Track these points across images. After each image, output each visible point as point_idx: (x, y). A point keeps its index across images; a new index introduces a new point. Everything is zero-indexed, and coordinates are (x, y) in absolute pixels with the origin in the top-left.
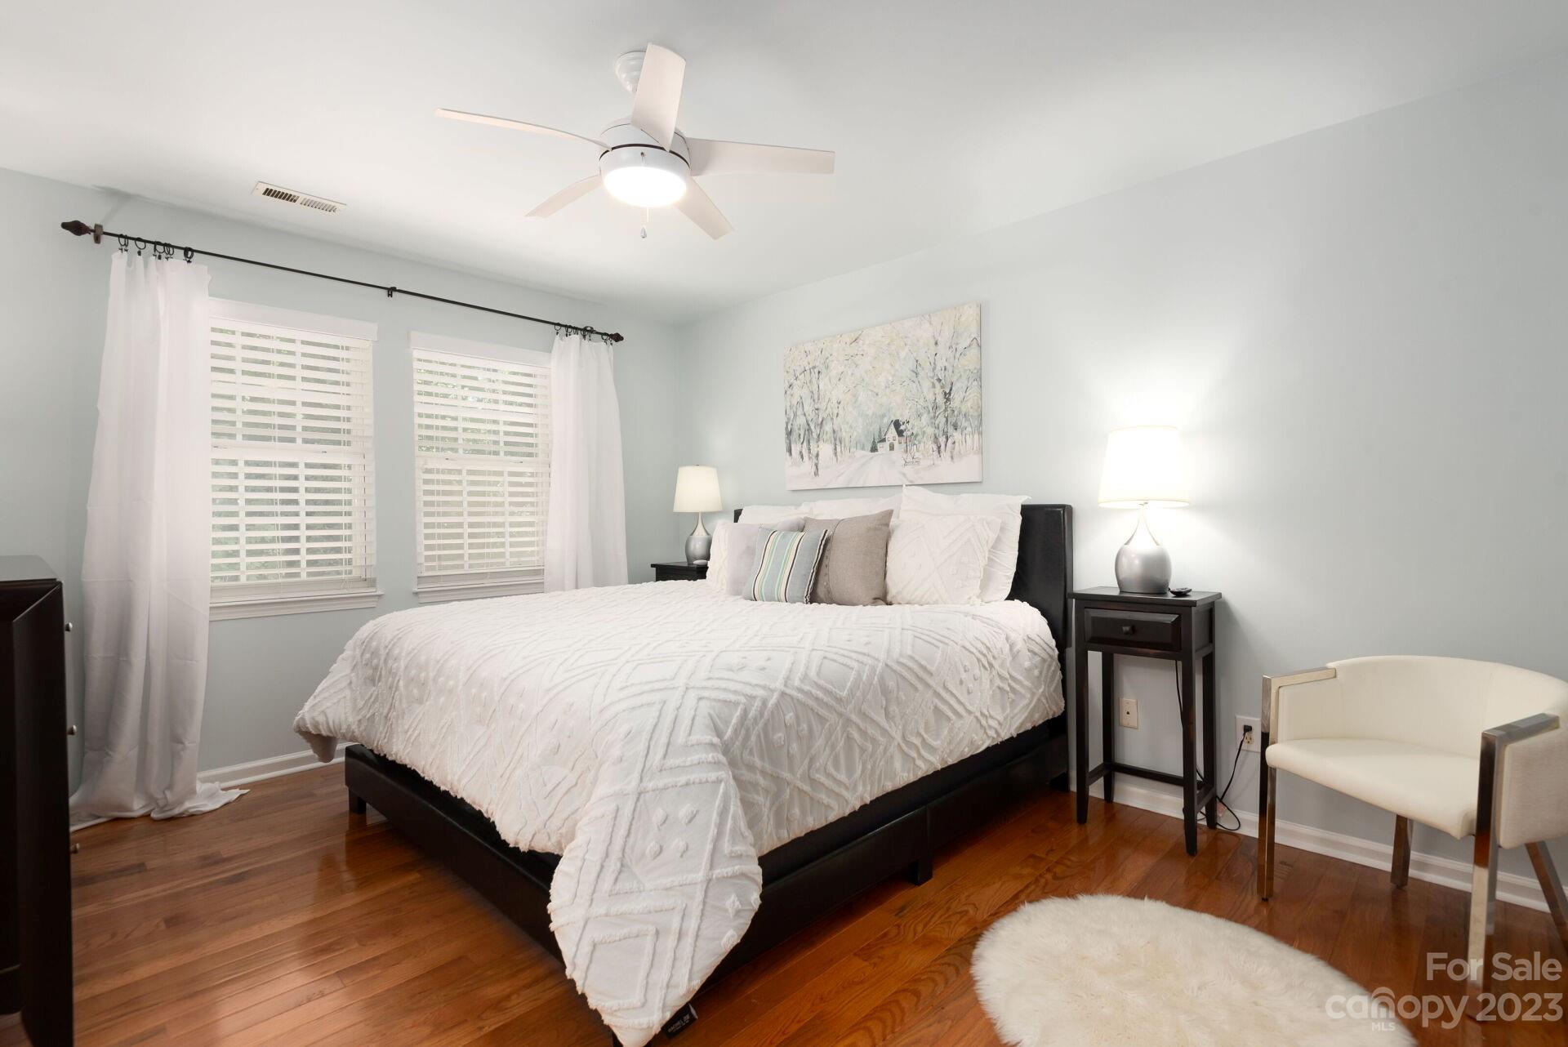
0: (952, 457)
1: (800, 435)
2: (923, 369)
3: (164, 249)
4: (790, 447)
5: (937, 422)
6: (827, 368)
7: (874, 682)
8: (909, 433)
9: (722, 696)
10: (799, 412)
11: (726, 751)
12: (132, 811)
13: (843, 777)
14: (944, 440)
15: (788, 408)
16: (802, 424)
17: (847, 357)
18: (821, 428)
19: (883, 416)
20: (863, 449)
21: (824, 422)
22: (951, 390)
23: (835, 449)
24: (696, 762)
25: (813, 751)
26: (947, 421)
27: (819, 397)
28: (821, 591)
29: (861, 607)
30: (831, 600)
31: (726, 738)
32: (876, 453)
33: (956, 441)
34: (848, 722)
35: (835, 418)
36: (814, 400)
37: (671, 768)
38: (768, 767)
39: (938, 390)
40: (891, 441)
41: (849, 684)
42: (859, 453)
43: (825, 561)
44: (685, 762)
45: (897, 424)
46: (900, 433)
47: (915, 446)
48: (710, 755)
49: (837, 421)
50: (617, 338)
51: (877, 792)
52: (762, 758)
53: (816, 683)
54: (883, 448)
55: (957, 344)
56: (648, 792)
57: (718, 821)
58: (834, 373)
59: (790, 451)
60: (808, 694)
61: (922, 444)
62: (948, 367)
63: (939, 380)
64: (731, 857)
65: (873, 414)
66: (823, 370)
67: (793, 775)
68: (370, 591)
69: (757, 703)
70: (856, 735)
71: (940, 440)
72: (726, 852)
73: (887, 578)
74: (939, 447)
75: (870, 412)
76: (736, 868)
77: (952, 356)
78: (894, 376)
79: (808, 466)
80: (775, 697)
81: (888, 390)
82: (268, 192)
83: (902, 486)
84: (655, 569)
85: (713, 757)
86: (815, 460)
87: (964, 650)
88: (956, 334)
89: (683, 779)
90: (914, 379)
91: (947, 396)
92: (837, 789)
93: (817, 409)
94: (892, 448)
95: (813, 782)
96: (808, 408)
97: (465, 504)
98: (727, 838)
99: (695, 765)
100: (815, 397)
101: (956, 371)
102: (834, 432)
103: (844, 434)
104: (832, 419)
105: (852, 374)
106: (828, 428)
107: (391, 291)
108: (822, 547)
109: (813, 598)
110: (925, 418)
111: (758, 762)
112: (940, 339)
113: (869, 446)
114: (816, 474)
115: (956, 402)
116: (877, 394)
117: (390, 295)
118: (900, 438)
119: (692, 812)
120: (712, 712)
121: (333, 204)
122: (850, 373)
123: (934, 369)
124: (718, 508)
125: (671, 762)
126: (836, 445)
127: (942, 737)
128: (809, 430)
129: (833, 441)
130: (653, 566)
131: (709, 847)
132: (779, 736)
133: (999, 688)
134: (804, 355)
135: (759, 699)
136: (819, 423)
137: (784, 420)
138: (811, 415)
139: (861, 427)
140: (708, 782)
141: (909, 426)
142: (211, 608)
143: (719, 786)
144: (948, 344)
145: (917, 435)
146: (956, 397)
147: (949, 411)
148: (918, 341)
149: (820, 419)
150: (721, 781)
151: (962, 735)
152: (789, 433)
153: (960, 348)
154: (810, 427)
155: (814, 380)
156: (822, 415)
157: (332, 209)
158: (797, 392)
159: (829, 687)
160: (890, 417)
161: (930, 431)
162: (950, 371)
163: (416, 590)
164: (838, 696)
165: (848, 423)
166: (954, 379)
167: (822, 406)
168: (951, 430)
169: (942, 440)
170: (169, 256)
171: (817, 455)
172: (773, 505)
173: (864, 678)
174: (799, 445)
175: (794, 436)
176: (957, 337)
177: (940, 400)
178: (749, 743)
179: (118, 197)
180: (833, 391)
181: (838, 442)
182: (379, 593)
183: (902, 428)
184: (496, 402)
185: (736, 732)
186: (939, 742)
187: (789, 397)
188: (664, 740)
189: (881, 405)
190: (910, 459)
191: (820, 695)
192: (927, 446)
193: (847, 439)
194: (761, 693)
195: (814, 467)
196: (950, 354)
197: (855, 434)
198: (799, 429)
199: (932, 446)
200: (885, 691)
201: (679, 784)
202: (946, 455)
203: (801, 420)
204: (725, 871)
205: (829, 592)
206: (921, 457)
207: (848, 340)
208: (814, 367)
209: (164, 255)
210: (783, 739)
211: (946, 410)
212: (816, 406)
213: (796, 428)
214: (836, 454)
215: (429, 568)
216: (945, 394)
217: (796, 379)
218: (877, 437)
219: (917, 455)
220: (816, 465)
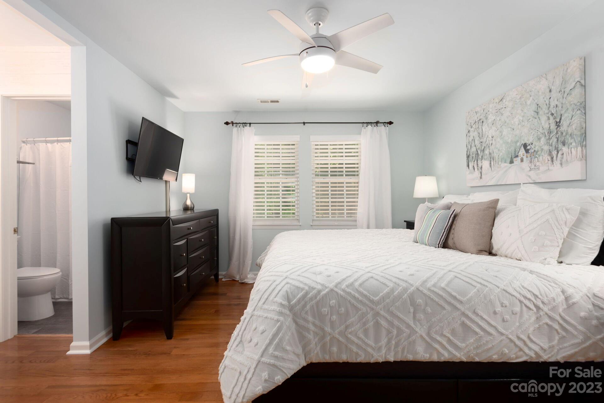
0: (561, 164)
1: (473, 157)
2: (542, 109)
3: (245, 124)
4: (469, 164)
5: (551, 142)
6: (487, 118)
7: (403, 297)
8: (533, 151)
9: (297, 284)
10: (473, 145)
11: (291, 308)
12: (236, 279)
13: (371, 342)
14: (556, 153)
15: (468, 143)
16: (474, 151)
17: (496, 111)
18: (483, 152)
19: (517, 142)
20: (505, 162)
21: (485, 149)
22: (560, 119)
23: (491, 163)
24: (272, 309)
25: (348, 323)
26: (558, 141)
27: (482, 135)
28: (450, 242)
29: (469, 254)
30: (455, 248)
31: (292, 303)
32: (513, 164)
33: (565, 153)
34: (377, 314)
35: (490, 146)
36: (480, 138)
37: (264, 309)
38: (317, 322)
39: (552, 121)
40: (522, 156)
41: (381, 294)
42: (503, 165)
43: (454, 227)
44: (269, 308)
45: (525, 146)
46: (527, 151)
47: (536, 158)
48: (278, 309)
49: (492, 147)
50: (391, 123)
51: (399, 358)
52: (314, 317)
53: (357, 290)
54: (517, 161)
55: (565, 88)
56: (255, 316)
57: (271, 338)
58: (490, 121)
59: (468, 166)
60: (349, 294)
61: (541, 157)
62: (558, 105)
63: (552, 114)
64: (271, 356)
65: (511, 141)
66: (485, 121)
67: (334, 331)
68: (298, 224)
69: (314, 292)
70: (383, 323)
71: (553, 153)
72: (270, 352)
73: (492, 240)
74: (552, 158)
75: (509, 141)
76: (272, 361)
77: (561, 97)
78: (523, 116)
79: (477, 173)
80: (326, 291)
81: (520, 126)
82: (262, 102)
83: (520, 184)
84: (406, 223)
85: (279, 310)
86: (480, 170)
87: (504, 292)
88: (564, 81)
89: (265, 315)
90: (536, 116)
91: (558, 124)
92: (364, 346)
93: (481, 142)
94: (522, 160)
95: (348, 339)
96: (477, 142)
97: (330, 195)
98: (273, 346)
99: (272, 310)
100: (481, 136)
101: (564, 106)
102: (490, 154)
103: (495, 154)
104: (489, 147)
105: (500, 120)
106: (487, 152)
107: (304, 123)
108: (451, 219)
109: (445, 245)
110: (543, 140)
111: (310, 318)
112: (553, 87)
113: (509, 160)
114: (481, 178)
115: (564, 127)
116: (513, 129)
117: (304, 125)
118: (527, 154)
119: (263, 330)
120: (288, 290)
121: (277, 100)
122: (498, 120)
123: (549, 108)
124: (438, 196)
125: (265, 306)
126: (491, 161)
127: (468, 343)
128: (478, 154)
129: (489, 159)
130: (405, 221)
131: (264, 347)
132: (325, 310)
133: (547, 324)
134: (475, 114)
135: (316, 290)
136: (482, 150)
137: (466, 150)
138: (478, 146)
139: (504, 149)
140: (273, 319)
141: (533, 146)
142: (253, 225)
143: (278, 323)
144: (558, 90)
145: (538, 151)
146: (564, 124)
147: (559, 133)
148: (538, 92)
149: (483, 148)
150: (279, 321)
151: (490, 346)
152: (468, 157)
153: (567, 90)
154: (478, 152)
155: (480, 127)
156: (484, 145)
157: (278, 102)
158: (472, 134)
159: (365, 292)
160: (521, 142)
161: (546, 148)
162: (560, 108)
163: (311, 224)
164: (371, 299)
165: (497, 148)
166: (563, 112)
167: (484, 140)
168: (560, 146)
169: (554, 153)
170: (246, 126)
171: (481, 168)
172: (461, 195)
173: (396, 293)
174: (473, 163)
175: (471, 157)
176: (565, 83)
177: (553, 127)
178: (306, 308)
179: (237, 112)
180: (489, 131)
181: (492, 160)
182: (300, 224)
183: (528, 148)
184: (342, 156)
185: (299, 301)
186: (464, 345)
187: (468, 137)
188: (266, 297)
189: (516, 135)
190: (533, 167)
191: (357, 295)
192: (544, 158)
193: (497, 157)
194: (319, 287)
195: (480, 174)
196: (559, 95)
197: (501, 154)
198: (473, 154)
199: (547, 157)
200: (413, 303)
201: (264, 317)
202: (557, 163)
203: (474, 149)
204: (266, 360)
205: (454, 243)
206: (540, 165)
207: (497, 101)
208: (480, 120)
209: (245, 126)
210: (326, 312)
211: (557, 132)
212: (481, 141)
213: (471, 154)
214: (491, 166)
215: (317, 217)
216: (557, 122)
217: (471, 128)
218: (513, 155)
219: (538, 164)
220: (481, 173)
